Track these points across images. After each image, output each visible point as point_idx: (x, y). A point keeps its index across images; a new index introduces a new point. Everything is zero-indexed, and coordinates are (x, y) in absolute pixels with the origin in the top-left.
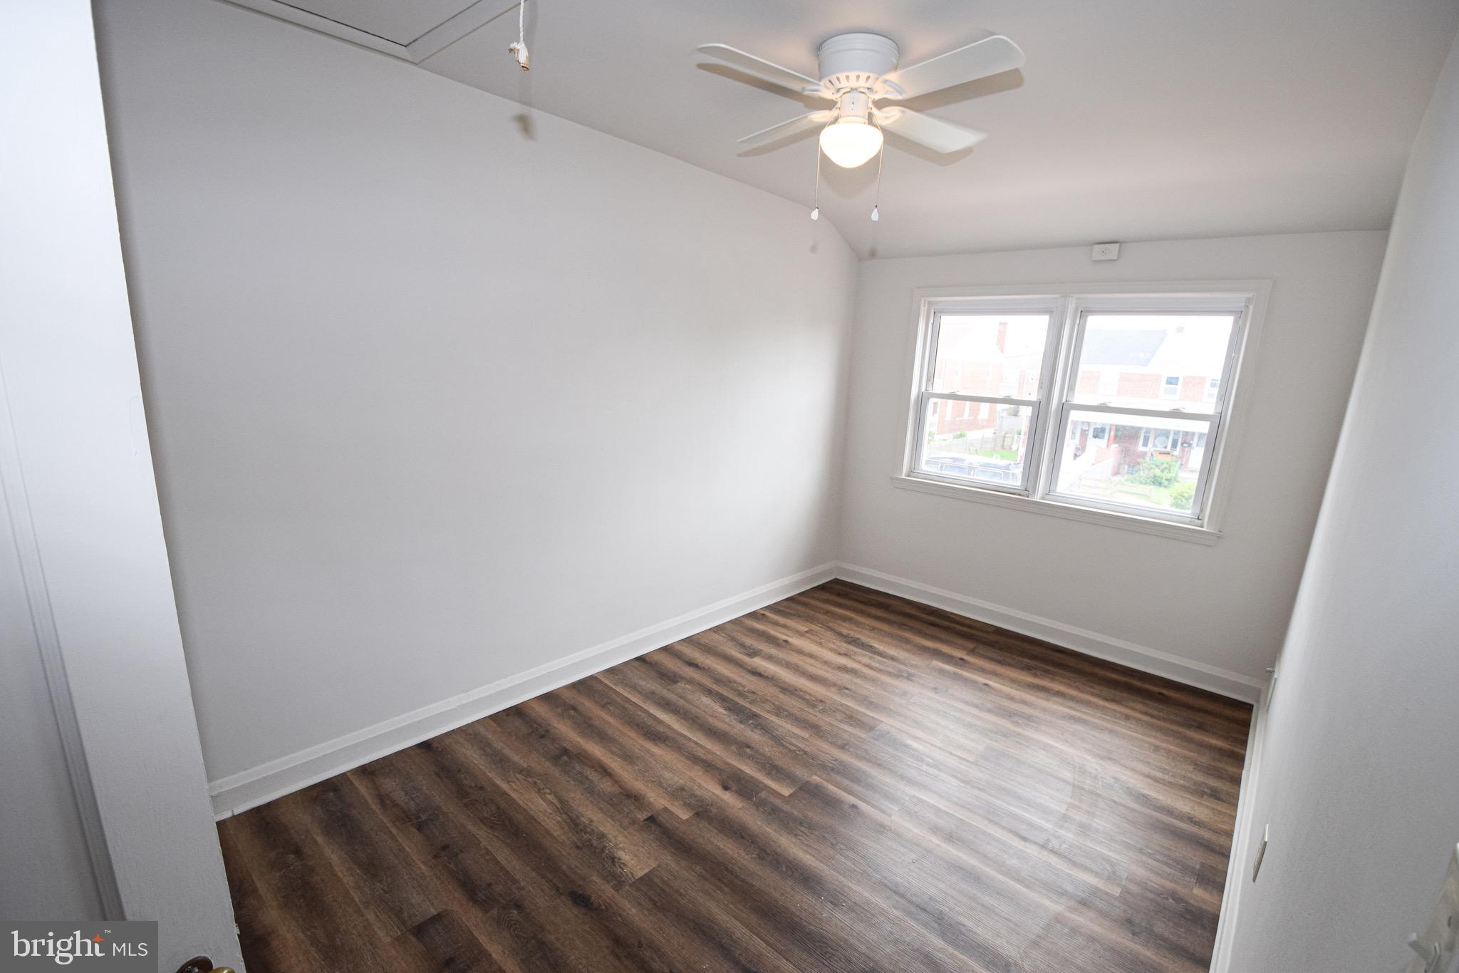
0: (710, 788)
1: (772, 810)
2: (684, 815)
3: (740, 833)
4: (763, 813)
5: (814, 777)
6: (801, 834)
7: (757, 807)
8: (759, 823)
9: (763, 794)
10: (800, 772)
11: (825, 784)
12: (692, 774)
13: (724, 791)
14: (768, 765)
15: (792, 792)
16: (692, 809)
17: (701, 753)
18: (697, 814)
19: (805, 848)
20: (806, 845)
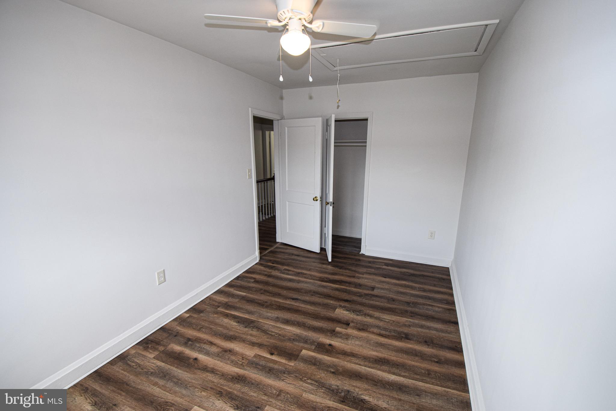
0: (336, 343)
1: (307, 342)
2: (338, 329)
3: (315, 329)
4: (310, 339)
5: (293, 364)
6: (292, 336)
7: (313, 341)
8: (310, 335)
9: (313, 347)
10: (301, 366)
11: (286, 362)
12: (348, 347)
13: (330, 343)
14: (318, 364)
15: (302, 353)
16: (337, 332)
17: (354, 359)
18: (334, 331)
19: (290, 331)
20: (290, 332)
